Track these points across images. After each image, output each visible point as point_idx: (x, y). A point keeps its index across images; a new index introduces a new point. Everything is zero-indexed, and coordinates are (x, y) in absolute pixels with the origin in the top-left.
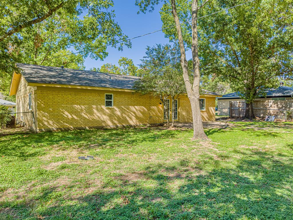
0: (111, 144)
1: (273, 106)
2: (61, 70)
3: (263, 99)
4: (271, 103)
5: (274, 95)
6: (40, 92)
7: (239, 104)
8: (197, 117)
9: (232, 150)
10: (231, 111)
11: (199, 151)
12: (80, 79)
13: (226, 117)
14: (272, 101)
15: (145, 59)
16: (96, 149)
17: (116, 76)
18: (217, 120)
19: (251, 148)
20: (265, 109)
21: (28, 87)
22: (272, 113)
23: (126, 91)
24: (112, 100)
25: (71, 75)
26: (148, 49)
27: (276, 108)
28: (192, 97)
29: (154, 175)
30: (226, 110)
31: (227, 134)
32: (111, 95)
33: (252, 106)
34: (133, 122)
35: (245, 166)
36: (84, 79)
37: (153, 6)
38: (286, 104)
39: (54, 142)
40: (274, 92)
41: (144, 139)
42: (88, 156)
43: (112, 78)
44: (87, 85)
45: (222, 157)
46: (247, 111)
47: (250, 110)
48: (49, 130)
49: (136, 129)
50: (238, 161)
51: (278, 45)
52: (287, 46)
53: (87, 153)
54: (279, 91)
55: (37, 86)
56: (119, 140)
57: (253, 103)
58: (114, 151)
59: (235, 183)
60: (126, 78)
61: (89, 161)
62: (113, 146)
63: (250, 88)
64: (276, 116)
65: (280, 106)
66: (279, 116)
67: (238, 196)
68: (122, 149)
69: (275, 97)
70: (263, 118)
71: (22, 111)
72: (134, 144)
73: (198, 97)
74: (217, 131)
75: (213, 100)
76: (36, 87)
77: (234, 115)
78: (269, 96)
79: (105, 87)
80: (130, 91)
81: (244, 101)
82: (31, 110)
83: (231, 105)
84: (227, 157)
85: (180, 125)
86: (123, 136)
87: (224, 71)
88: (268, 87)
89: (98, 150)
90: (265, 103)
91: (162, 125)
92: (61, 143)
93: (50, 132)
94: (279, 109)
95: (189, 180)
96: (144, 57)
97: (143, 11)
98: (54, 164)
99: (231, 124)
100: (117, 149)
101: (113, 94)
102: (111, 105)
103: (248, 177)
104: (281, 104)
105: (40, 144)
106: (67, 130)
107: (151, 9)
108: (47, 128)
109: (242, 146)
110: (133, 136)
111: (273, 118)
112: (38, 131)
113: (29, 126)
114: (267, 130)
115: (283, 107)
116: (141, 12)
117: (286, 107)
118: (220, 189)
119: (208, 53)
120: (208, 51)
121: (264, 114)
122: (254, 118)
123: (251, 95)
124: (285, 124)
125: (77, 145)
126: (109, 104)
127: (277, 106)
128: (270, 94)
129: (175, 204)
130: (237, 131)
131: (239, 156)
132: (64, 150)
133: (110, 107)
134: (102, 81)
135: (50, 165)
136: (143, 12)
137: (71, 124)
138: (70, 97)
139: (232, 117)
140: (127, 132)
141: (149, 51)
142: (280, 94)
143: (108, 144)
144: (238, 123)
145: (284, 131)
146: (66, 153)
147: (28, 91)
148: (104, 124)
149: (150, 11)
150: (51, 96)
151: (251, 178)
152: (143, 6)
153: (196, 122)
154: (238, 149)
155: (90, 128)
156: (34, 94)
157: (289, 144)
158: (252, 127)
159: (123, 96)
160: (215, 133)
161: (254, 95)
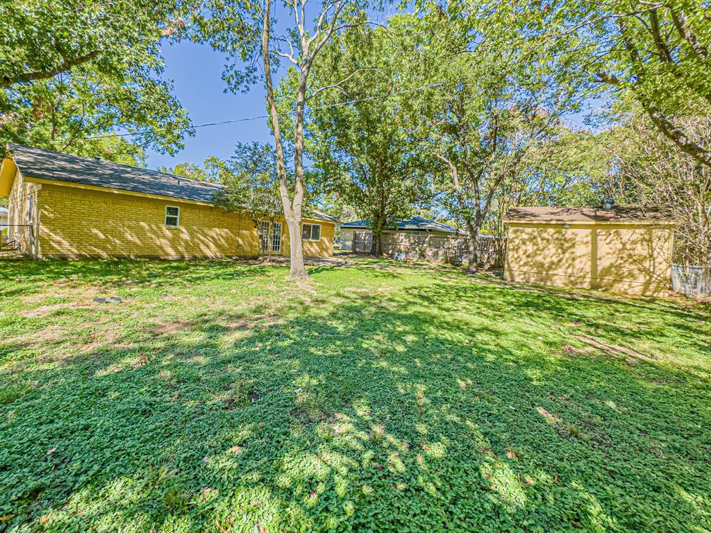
0: (160, 280)
1: (404, 240)
2: (94, 163)
3: (393, 231)
4: (403, 237)
5: (407, 227)
6: (47, 194)
7: (366, 236)
8: (296, 248)
9: (335, 292)
10: (355, 244)
11: (289, 294)
12: (126, 180)
13: (347, 251)
14: (403, 234)
15: (234, 160)
16: (130, 288)
17: (189, 181)
18: (335, 255)
19: (359, 291)
20: (395, 242)
21: (29, 184)
22: (403, 250)
23: (198, 204)
24: (178, 217)
25: (112, 172)
26: (239, 147)
27: (408, 244)
28: (291, 219)
29: (207, 326)
30: (349, 243)
31: (338, 273)
32: (177, 209)
33: (380, 240)
34: (211, 251)
35: (340, 313)
36: (132, 180)
37: (248, 85)
38: (419, 238)
39: (63, 274)
40: (407, 223)
41: (218, 276)
42: (112, 298)
43: (181, 183)
44: (134, 189)
45: (317, 301)
46: (374, 246)
47: (377, 245)
48: (62, 256)
49: (213, 262)
50: (335, 307)
51: (412, 163)
52: (422, 167)
53: (114, 292)
54: (413, 223)
55: (43, 185)
56: (176, 276)
57: (382, 236)
58: (160, 292)
59: (316, 334)
60: (205, 185)
61: (113, 304)
62: (163, 284)
63: (378, 215)
64: (407, 253)
65: (412, 241)
66: (410, 254)
67: (312, 350)
68: (175, 289)
69: (408, 229)
70: (392, 256)
71: (16, 223)
72: (199, 282)
73: (299, 220)
74: (327, 270)
75: (331, 228)
76: (40, 186)
77: (357, 251)
78: (401, 227)
79: (167, 195)
80: (206, 205)
81: (371, 232)
82: (31, 222)
83: (356, 236)
84: (324, 302)
85: (282, 259)
86: (186, 272)
87: (348, 190)
88: (399, 217)
89: (134, 289)
90: (395, 237)
91: (255, 258)
92: (74, 277)
93: (63, 260)
94: (412, 244)
95: (255, 331)
96: (232, 157)
97: (232, 90)
98: (45, 308)
99: (351, 261)
100: (167, 288)
101: (179, 208)
102: (175, 224)
103: (338, 326)
104: (414, 239)
105: (32, 277)
106: (96, 258)
107: (245, 89)
108: (57, 253)
109: (349, 289)
110: (202, 272)
111: (403, 256)
112: (40, 256)
113: (27, 249)
114: (390, 270)
115: (415, 242)
116: (229, 90)
117: (419, 244)
118: (292, 341)
119: (328, 164)
120: (328, 161)
121: (393, 249)
122: (382, 255)
123: (379, 225)
124: (415, 264)
125: (101, 280)
126: (171, 221)
127: (409, 241)
128: (404, 225)
129: (218, 363)
130: (353, 270)
131: (338, 301)
132: (74, 287)
133: (173, 227)
134: (163, 186)
135: (38, 309)
136: (233, 92)
137: (104, 249)
138: (104, 206)
139: (355, 252)
140: (196, 265)
141: (241, 149)
142: (414, 227)
143: (155, 281)
144: (360, 260)
145: (410, 272)
146: (75, 291)
147: (28, 192)
148: (160, 252)
149: (243, 91)
150: (68, 203)
151: (341, 328)
152: (233, 82)
153: (295, 255)
154: (342, 292)
155: (137, 256)
156: (38, 197)
157: (407, 287)
158: (375, 266)
159: (197, 211)
160: (324, 272)
161: (383, 225)
